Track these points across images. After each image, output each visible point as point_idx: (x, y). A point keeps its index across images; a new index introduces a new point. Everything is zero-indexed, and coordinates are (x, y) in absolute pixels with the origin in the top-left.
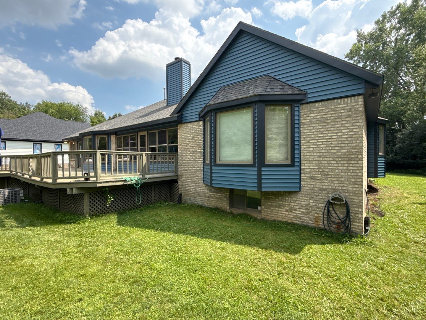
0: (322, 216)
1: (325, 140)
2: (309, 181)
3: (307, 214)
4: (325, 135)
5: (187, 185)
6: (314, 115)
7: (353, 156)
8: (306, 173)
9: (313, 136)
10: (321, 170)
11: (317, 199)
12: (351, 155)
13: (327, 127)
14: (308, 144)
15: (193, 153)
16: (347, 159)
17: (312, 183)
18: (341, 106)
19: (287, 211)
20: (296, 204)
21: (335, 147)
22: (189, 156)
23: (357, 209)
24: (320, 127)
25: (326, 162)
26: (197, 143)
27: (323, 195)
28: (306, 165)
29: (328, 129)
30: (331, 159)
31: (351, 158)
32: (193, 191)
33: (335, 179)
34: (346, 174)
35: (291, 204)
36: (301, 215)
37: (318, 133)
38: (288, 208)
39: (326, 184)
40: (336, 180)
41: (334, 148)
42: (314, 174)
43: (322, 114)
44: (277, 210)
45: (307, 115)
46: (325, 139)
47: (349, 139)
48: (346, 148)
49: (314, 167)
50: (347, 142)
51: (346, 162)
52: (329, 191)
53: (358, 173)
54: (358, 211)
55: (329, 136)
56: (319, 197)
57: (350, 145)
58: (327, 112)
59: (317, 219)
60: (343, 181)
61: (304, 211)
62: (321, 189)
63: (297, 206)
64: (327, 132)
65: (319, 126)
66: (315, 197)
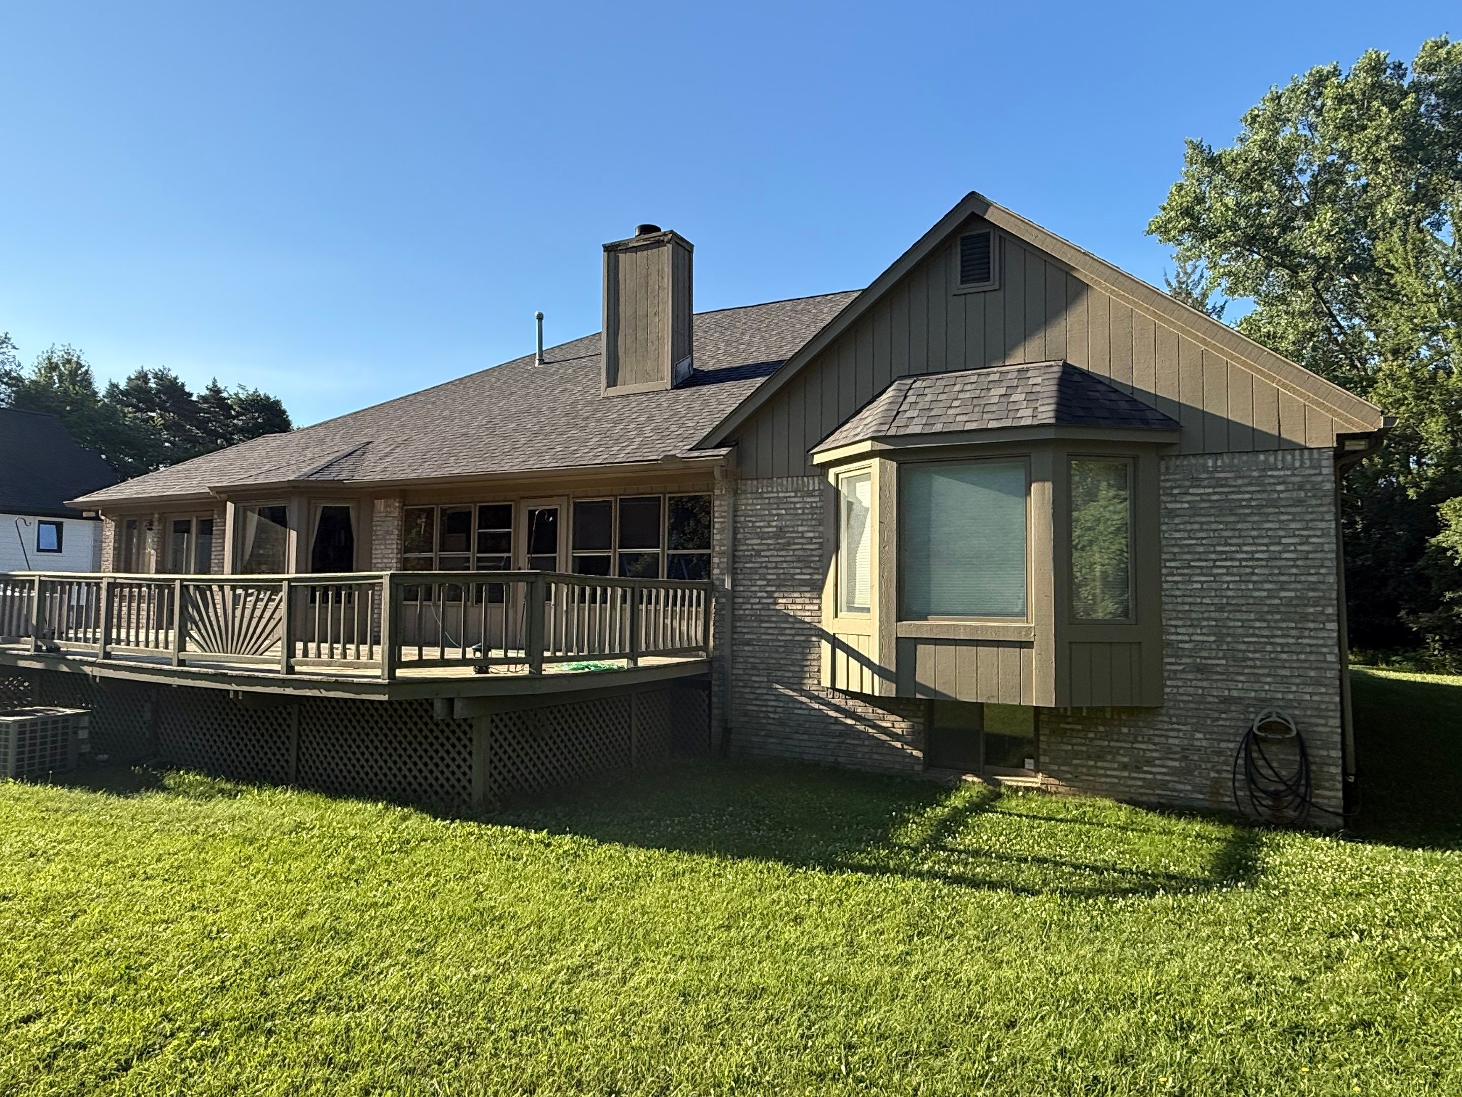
0: (1231, 776)
1: (1237, 564)
2: (1190, 676)
3: (1184, 773)
4: (1233, 549)
5: (752, 696)
6: (1202, 491)
7: (1311, 610)
8: (1180, 653)
9: (1201, 549)
10: (1225, 647)
11: (1216, 729)
12: (1306, 605)
13: (1239, 526)
14: (1186, 571)
15: (777, 583)
16: (1297, 617)
17: (1200, 684)
18: (1276, 473)
19: (1124, 767)
20: (1151, 747)
21: (1262, 582)
22: (759, 594)
23: (1325, 753)
24: (1221, 526)
25: (1240, 624)
26: (794, 550)
27: (1230, 715)
28: (1180, 630)
29: (1243, 533)
30: (1252, 616)
31: (1308, 614)
32: (776, 716)
33: (1266, 671)
34: (1295, 657)
35: (1135, 746)
36: (1167, 778)
37: (1215, 541)
38: (1126, 759)
39: (1240, 685)
40: (1268, 675)
41: (1259, 586)
42: (1206, 658)
43: (1226, 490)
44: (1092, 766)
45: (1183, 490)
46: (1237, 560)
47: (1299, 563)
48: (1293, 586)
49: (1205, 638)
50: (1294, 571)
51: (1293, 625)
52: (1248, 706)
53: (1324, 654)
54: (1329, 756)
55: (1247, 552)
56: (1221, 722)
57: (1303, 578)
58: (1240, 486)
59: (1215, 788)
60: (1286, 676)
61: (1177, 764)
62: (1227, 700)
63: (1156, 750)
64: (1240, 541)
65: (1216, 522)
66: (1209, 722)
